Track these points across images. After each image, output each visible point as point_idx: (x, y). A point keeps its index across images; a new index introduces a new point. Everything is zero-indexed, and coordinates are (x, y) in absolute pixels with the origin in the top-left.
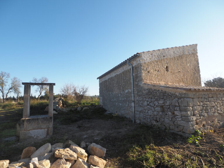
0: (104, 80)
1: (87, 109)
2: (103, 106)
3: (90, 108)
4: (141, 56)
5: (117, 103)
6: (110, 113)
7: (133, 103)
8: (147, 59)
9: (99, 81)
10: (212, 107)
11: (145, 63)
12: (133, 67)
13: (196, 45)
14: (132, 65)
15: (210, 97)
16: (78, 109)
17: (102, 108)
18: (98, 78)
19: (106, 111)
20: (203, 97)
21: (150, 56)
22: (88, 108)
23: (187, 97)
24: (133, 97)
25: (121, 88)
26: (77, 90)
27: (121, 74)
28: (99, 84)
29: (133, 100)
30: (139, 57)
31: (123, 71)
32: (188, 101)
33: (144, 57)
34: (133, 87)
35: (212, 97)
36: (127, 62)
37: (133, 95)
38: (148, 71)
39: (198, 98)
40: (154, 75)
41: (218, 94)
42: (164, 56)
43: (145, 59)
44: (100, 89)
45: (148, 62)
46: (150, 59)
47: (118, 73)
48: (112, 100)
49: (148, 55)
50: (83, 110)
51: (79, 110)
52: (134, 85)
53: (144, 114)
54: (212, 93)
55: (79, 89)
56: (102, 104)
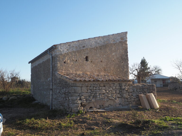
0: (35, 66)
1: (14, 98)
2: (33, 95)
3: (18, 98)
4: (58, 48)
5: (43, 92)
6: (38, 102)
7: (51, 91)
8: (63, 51)
9: (31, 66)
10: (102, 94)
11: (61, 54)
12: (52, 57)
13: (126, 33)
14: (52, 55)
15: (101, 86)
16: (3, 99)
17: (33, 97)
18: (29, 63)
19: (35, 100)
20: (92, 86)
21: (67, 47)
22: (16, 98)
23: (75, 86)
24: (51, 85)
25: (46, 76)
26: (5, 76)
27: (46, 61)
28: (31, 69)
29: (51, 88)
30: (56, 48)
31: (47, 59)
32: (75, 89)
33: (61, 48)
34: (52, 76)
35: (104, 86)
36: (48, 51)
37: (51, 83)
38: (64, 61)
39: (87, 87)
40: (71, 65)
41: (111, 84)
42: (84, 47)
43: (62, 50)
44: (31, 75)
45: (65, 53)
46: (67, 50)
47: (44, 60)
48: (40, 88)
49: (66, 46)
50: (9, 100)
51: (5, 99)
52: (53, 74)
53: (57, 101)
54: (104, 83)
55: (7, 75)
56: (32, 94)
